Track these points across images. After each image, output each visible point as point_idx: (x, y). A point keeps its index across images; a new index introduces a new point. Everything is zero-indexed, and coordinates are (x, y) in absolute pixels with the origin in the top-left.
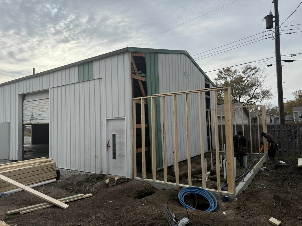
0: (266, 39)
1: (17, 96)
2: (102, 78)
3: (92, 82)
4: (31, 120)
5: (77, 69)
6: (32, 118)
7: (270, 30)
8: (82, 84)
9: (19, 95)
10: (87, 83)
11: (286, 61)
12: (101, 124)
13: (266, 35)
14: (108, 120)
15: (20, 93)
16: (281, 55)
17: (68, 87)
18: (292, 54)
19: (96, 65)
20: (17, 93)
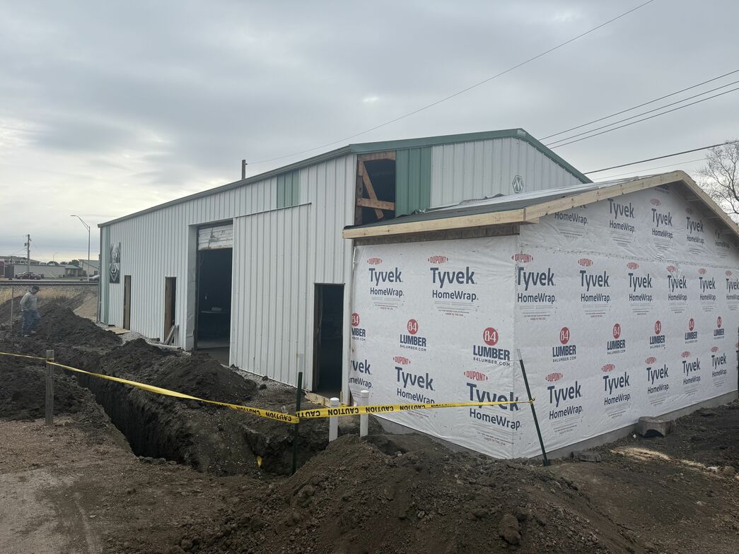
1: (188, 228)
2: (311, 204)
5: (274, 182)
8: (281, 214)
9: (191, 226)
12: (306, 293)
15: (191, 223)
17: (261, 217)
19: (303, 176)
20: (188, 223)
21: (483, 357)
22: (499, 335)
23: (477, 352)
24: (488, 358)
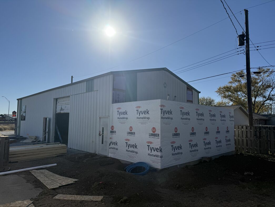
0: (239, 54)
1: (53, 99)
2: (98, 90)
3: (93, 92)
4: (61, 110)
5: (85, 83)
6: (62, 109)
7: (241, 47)
8: (87, 94)
9: (54, 99)
10: (90, 93)
11: (255, 73)
12: (96, 120)
13: (238, 51)
14: (100, 118)
15: (54, 98)
16: (250, 68)
17: (80, 95)
18: (259, 67)
20: (53, 98)
21: (152, 137)
22: (156, 129)
23: (150, 135)
24: (153, 137)
